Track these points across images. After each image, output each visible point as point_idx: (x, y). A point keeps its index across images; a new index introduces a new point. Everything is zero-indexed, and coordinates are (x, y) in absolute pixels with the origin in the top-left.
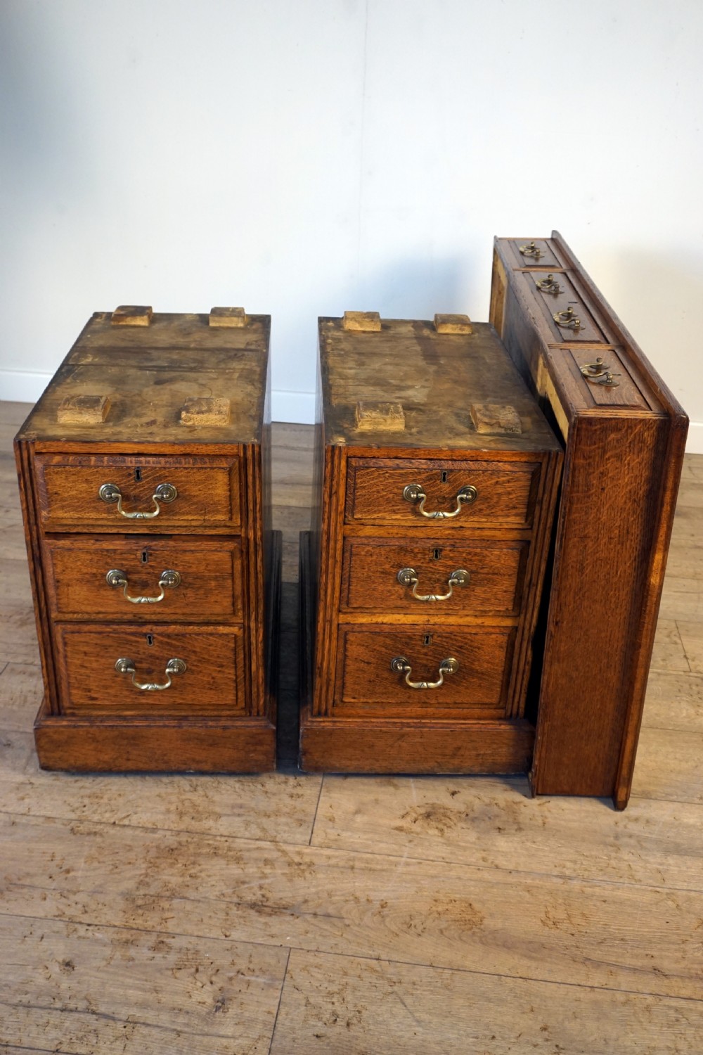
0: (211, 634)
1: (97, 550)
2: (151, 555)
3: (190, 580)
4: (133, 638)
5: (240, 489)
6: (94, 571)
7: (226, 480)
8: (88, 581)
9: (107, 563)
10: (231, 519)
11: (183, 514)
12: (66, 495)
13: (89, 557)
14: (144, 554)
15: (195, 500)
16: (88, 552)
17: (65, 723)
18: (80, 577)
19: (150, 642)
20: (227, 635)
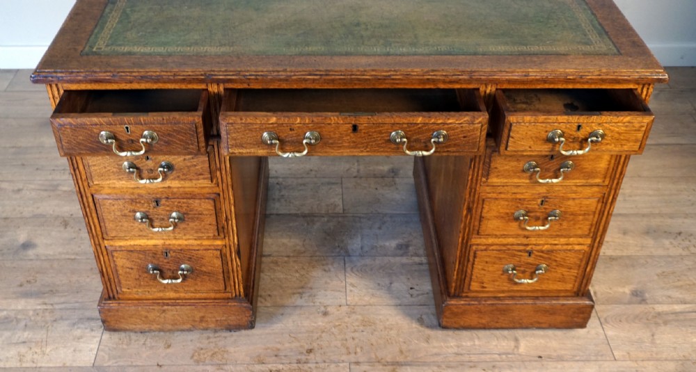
0: (570, 250)
1: (513, 199)
2: (547, 201)
3: (568, 216)
4: (520, 253)
5: (615, 163)
6: (508, 211)
7: (609, 159)
8: (502, 217)
9: (518, 207)
10: (604, 181)
11: (574, 179)
12: (502, 169)
13: (506, 203)
14: (542, 201)
15: (584, 170)
16: (506, 200)
17: (462, 302)
18: (498, 214)
19: (530, 255)
20: (580, 251)
